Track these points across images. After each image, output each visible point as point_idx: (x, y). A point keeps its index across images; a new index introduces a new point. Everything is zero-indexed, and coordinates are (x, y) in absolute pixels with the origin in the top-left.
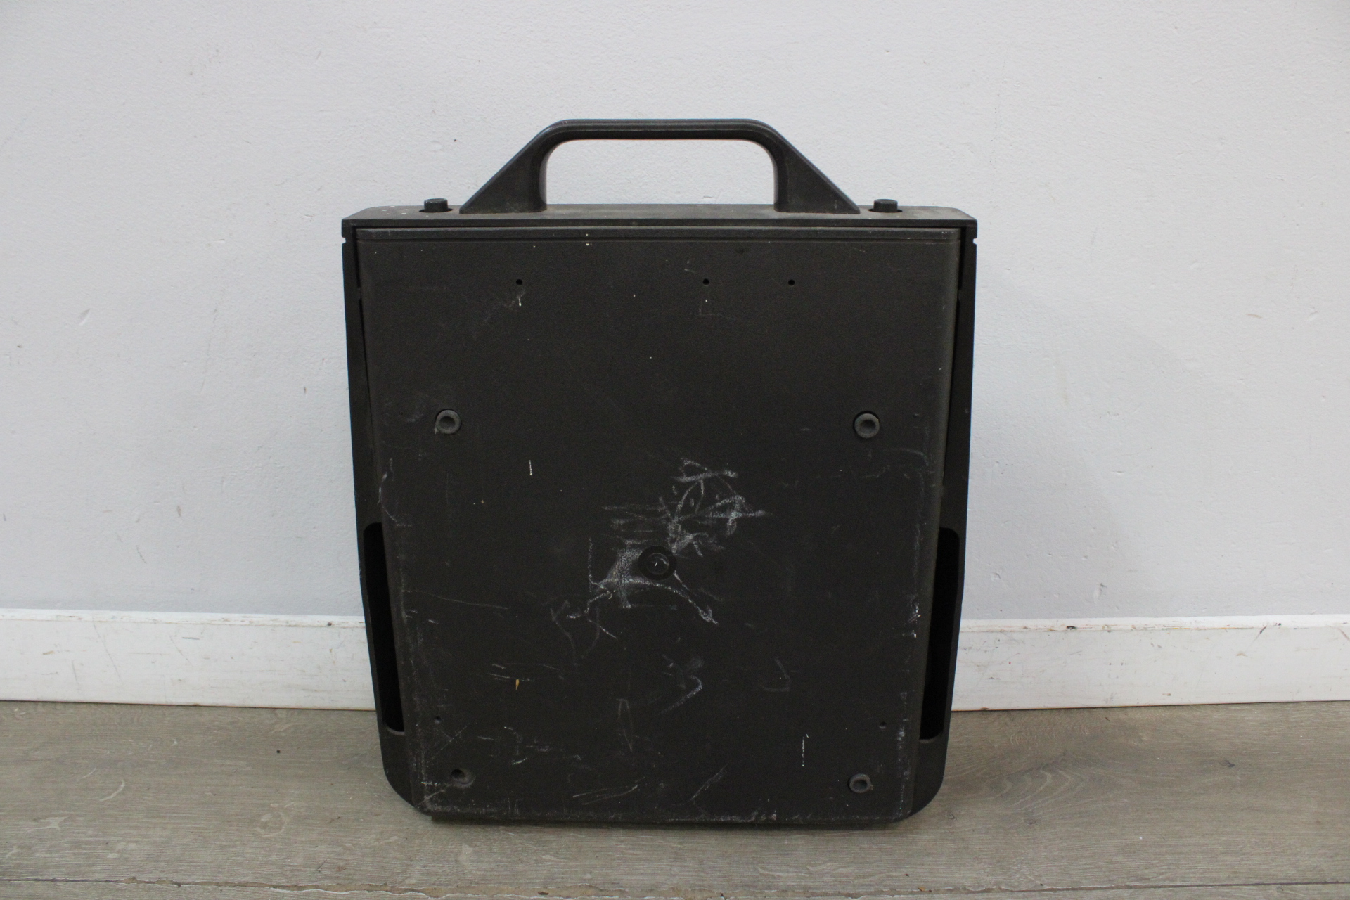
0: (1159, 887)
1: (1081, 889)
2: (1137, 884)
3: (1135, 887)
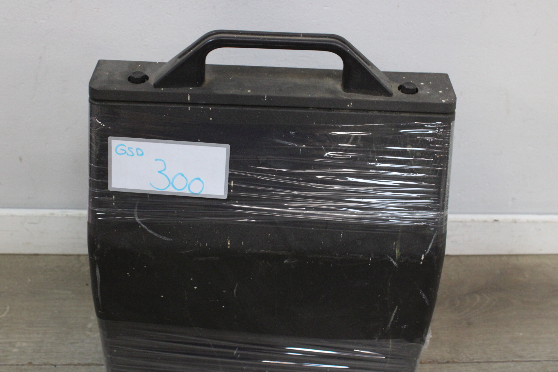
0: (527, 361)
1: (491, 362)
2: (518, 359)
3: (517, 361)
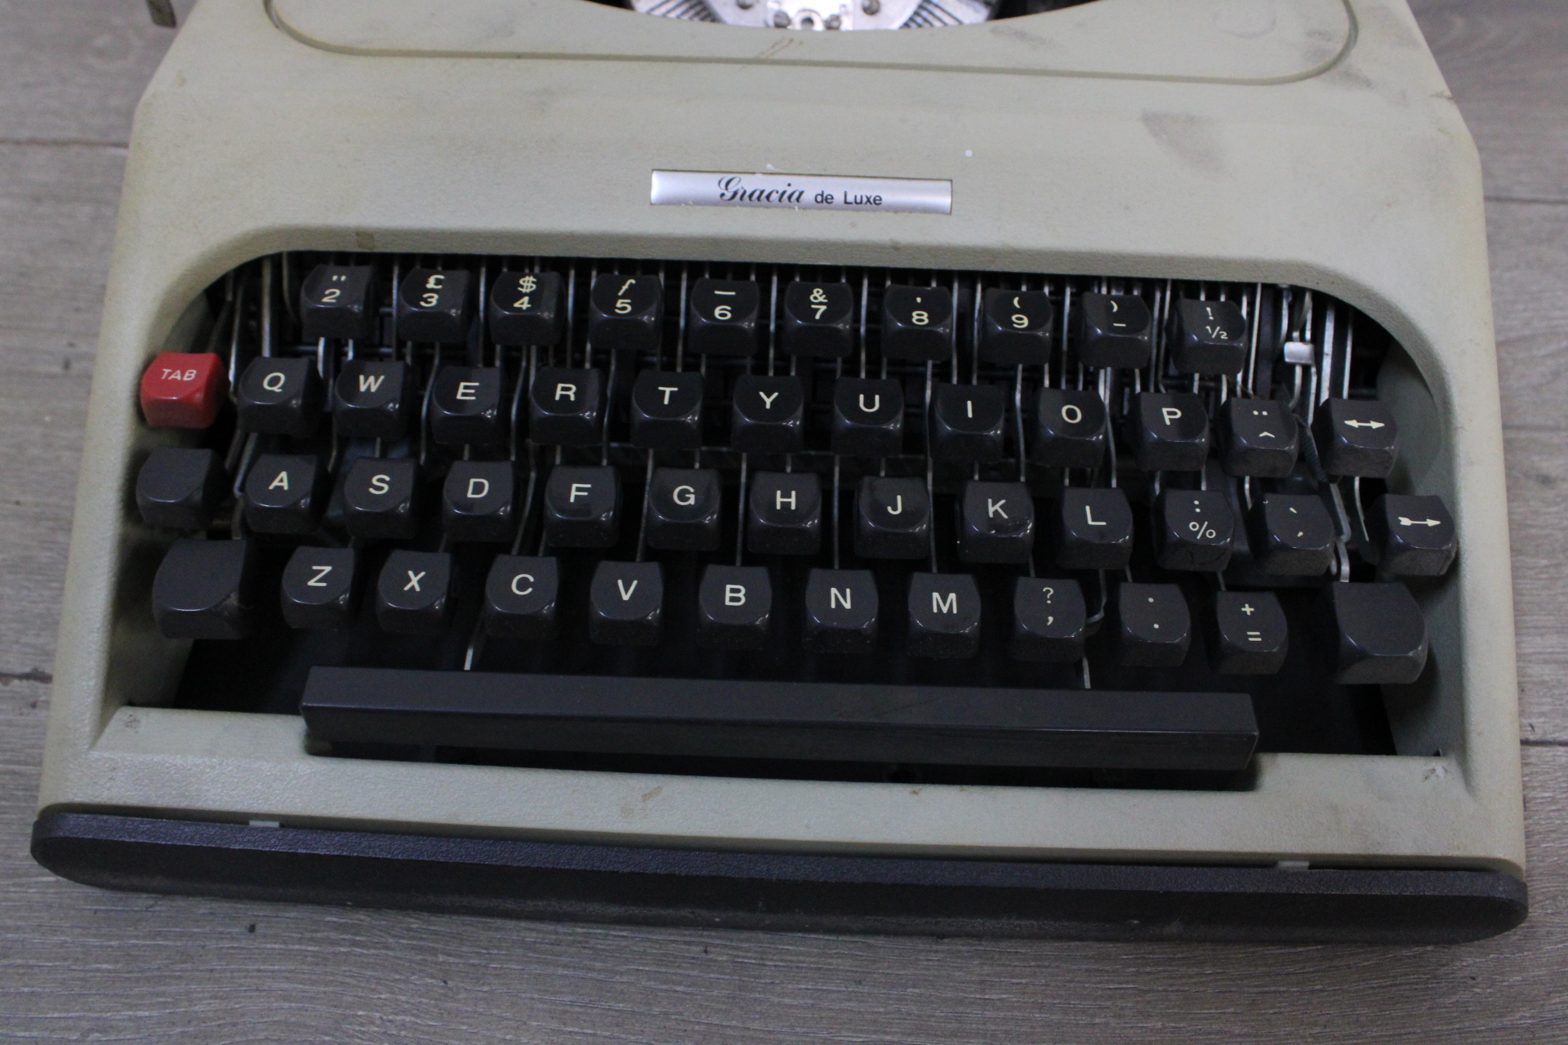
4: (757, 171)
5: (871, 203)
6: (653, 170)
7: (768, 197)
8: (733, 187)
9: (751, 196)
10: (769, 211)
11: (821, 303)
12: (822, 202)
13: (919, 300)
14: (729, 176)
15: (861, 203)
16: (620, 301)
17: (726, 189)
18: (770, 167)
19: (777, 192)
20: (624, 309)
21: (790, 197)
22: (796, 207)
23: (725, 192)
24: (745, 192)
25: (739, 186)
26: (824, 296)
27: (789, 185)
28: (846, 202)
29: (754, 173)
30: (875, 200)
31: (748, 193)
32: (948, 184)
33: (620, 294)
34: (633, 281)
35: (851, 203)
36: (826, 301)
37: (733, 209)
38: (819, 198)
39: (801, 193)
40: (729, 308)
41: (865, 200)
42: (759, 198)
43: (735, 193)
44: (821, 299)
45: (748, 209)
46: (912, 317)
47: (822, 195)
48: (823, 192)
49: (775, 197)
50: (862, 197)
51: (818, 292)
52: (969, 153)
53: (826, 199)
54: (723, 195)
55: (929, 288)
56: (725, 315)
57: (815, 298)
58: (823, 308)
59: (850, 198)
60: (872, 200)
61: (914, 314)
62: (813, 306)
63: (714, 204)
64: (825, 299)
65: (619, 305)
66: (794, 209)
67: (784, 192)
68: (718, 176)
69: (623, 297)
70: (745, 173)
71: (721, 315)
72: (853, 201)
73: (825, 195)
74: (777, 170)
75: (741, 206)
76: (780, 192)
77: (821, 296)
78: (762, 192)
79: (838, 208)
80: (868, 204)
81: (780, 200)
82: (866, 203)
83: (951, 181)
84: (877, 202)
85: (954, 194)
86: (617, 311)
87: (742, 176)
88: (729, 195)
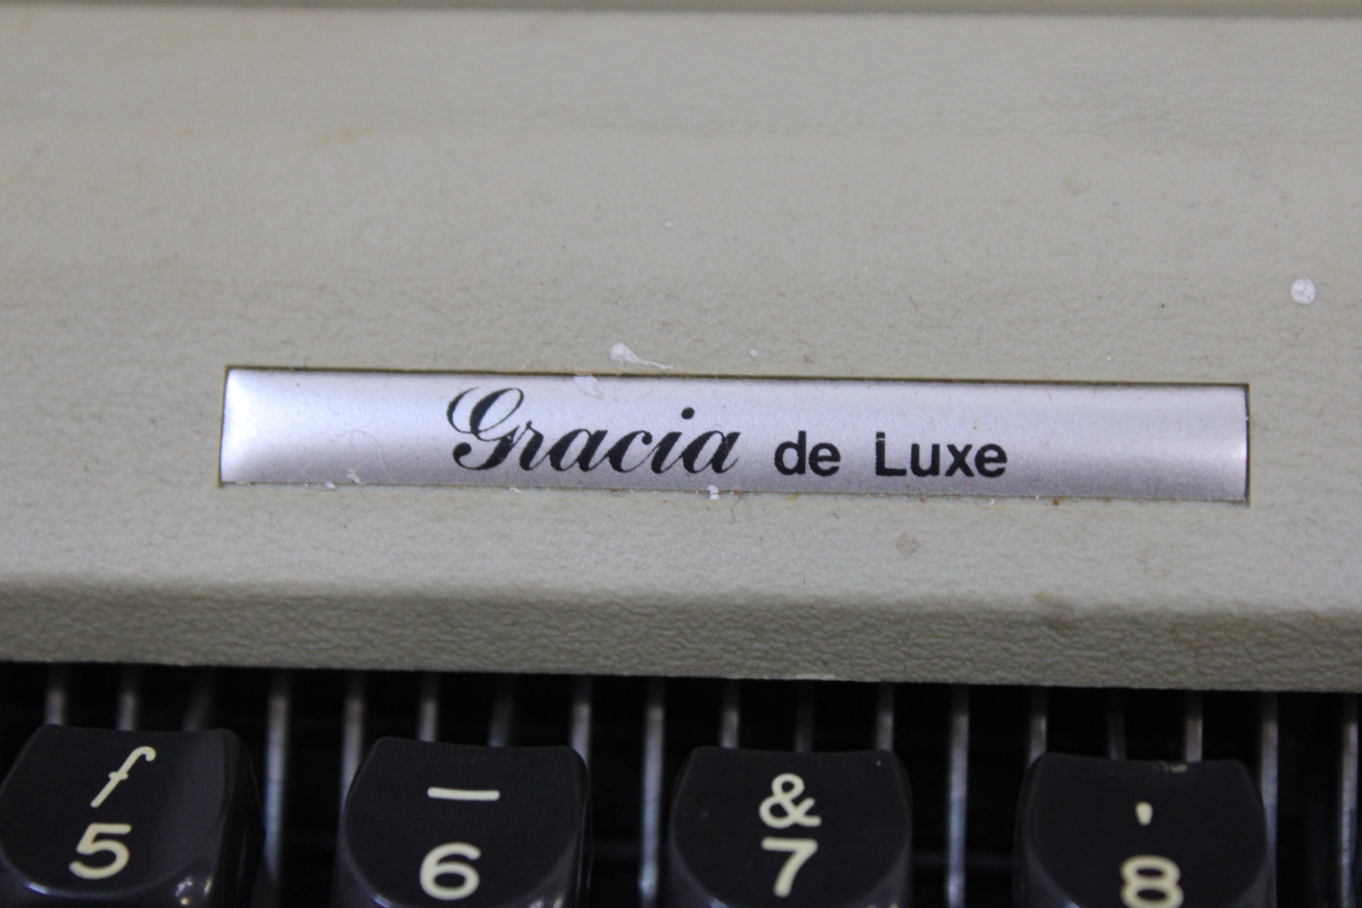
4: (577, 369)
5: (968, 472)
6: (229, 368)
7: (616, 455)
8: (496, 423)
9: (558, 452)
10: (618, 503)
11: (796, 832)
12: (800, 469)
13: (1144, 813)
14: (485, 387)
15: (934, 470)
16: (94, 829)
17: (475, 430)
18: (620, 352)
19: (647, 439)
20: (105, 858)
21: (690, 455)
22: (713, 489)
23: (470, 439)
24: (538, 439)
25: (519, 420)
26: (808, 803)
27: (688, 414)
28: (881, 469)
29: (569, 375)
30: (981, 459)
31: (547, 445)
32: (1237, 397)
33: (97, 802)
34: (150, 754)
35: (902, 473)
36: (814, 821)
37: (500, 497)
38: (791, 458)
39: (731, 439)
40: (472, 852)
41: (946, 459)
42: (584, 460)
43: (505, 445)
44: (798, 815)
45: (549, 497)
46: (1121, 882)
47: (800, 446)
48: (802, 435)
49: (638, 452)
50: (936, 449)
51: (787, 787)
52: (1303, 291)
53: (815, 457)
54: (462, 450)
55: (1181, 768)
56: (456, 881)
57: (778, 811)
58: (804, 849)
59: (897, 456)
60: (970, 459)
61: (1130, 869)
62: (770, 844)
63: (436, 480)
64: (810, 813)
65: (87, 845)
66: (708, 493)
67: (672, 438)
68: (450, 387)
69: (106, 814)
70: (536, 374)
71: (445, 880)
72: (907, 465)
73: (809, 448)
74: (647, 365)
75: (526, 486)
76: (658, 438)
77: (797, 801)
78: (597, 438)
79: (855, 490)
80: (959, 472)
81: (657, 466)
82: (950, 472)
83: (1245, 387)
84: (990, 467)
85: (1255, 432)
86: (78, 869)
87: (529, 386)
88: (482, 450)
